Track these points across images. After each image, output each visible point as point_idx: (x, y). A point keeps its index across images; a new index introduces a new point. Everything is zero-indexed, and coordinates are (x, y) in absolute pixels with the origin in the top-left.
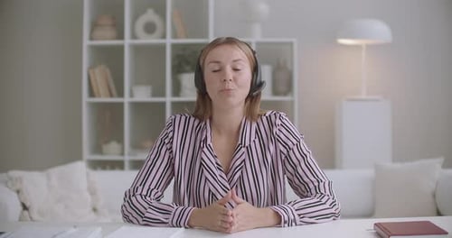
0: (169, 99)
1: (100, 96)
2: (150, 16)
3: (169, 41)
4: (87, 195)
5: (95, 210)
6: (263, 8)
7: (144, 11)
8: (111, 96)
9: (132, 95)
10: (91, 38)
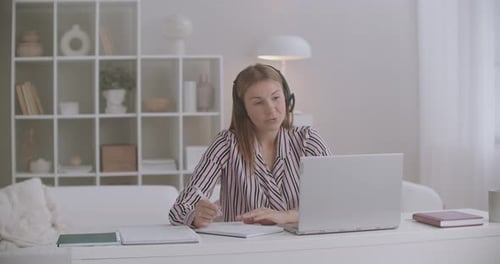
0: (97, 116)
1: (28, 114)
2: (76, 32)
3: (97, 58)
4: (47, 211)
5: (53, 225)
6: (187, 24)
7: (70, 28)
8: (39, 113)
9: (59, 113)
10: (17, 55)
